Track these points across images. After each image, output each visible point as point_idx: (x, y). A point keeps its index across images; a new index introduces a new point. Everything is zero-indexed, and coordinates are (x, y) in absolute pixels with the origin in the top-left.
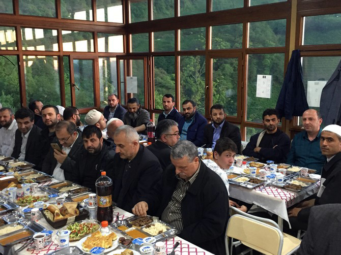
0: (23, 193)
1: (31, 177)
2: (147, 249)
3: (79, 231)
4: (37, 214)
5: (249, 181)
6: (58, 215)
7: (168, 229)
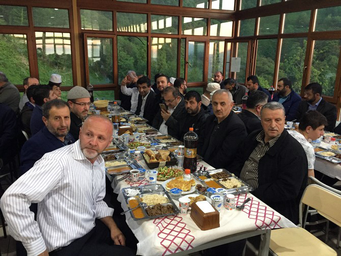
0: (134, 139)
1: (143, 129)
2: (217, 198)
3: (167, 173)
4: (138, 156)
5: (335, 156)
6: (153, 158)
7: (242, 186)
